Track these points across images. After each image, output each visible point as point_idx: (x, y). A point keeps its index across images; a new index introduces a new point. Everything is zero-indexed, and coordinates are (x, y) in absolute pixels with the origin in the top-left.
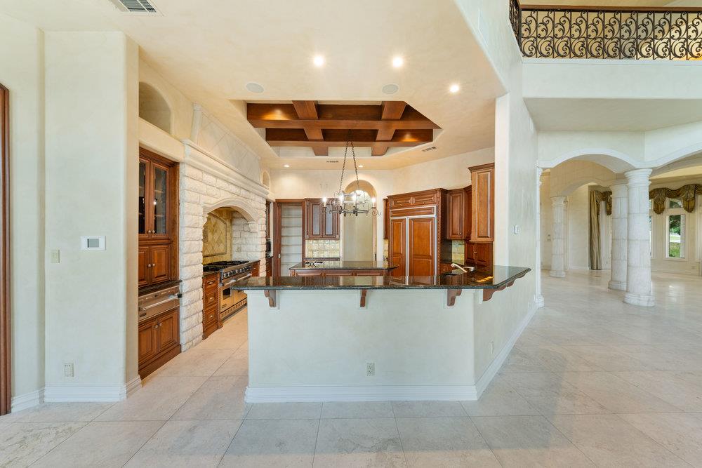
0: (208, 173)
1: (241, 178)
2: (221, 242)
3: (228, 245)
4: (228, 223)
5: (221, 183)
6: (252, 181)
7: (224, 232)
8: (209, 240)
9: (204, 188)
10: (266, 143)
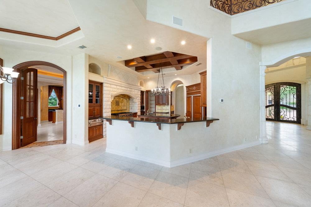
0: (113, 85)
1: (127, 84)
2: (125, 106)
3: (128, 107)
4: (128, 100)
5: (118, 87)
6: (133, 85)
7: (126, 103)
8: (120, 105)
9: (111, 89)
10: (136, 72)
